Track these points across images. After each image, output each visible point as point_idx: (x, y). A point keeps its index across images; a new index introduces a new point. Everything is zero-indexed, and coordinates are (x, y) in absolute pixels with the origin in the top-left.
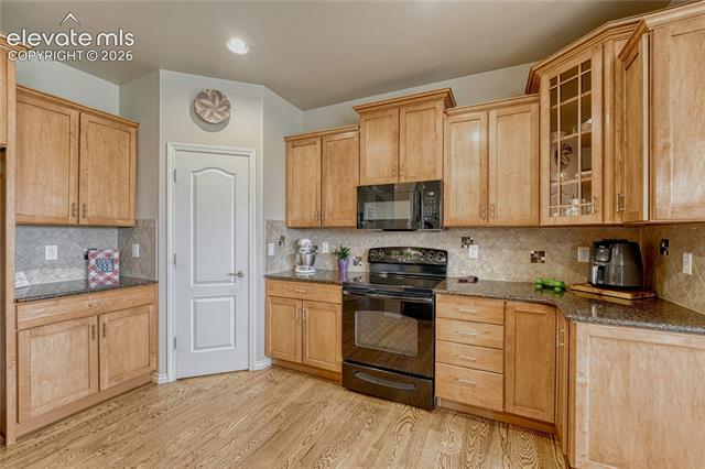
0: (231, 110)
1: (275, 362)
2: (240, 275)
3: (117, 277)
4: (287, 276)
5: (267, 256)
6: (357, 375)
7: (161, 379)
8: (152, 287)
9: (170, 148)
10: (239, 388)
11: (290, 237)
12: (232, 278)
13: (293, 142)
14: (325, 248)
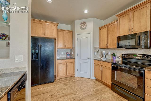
0: (87, 25)
1: (96, 79)
2: (89, 58)
3: (70, 57)
4: (99, 59)
5: (94, 55)
6: (115, 88)
7: (75, 76)
8: (74, 59)
9: (77, 34)
10: (88, 82)
11: (100, 51)
12: (87, 59)
13: (101, 28)
14: (110, 53)
